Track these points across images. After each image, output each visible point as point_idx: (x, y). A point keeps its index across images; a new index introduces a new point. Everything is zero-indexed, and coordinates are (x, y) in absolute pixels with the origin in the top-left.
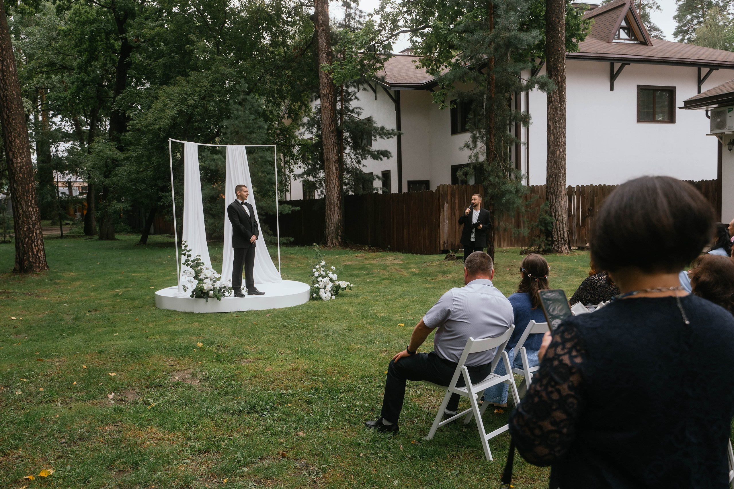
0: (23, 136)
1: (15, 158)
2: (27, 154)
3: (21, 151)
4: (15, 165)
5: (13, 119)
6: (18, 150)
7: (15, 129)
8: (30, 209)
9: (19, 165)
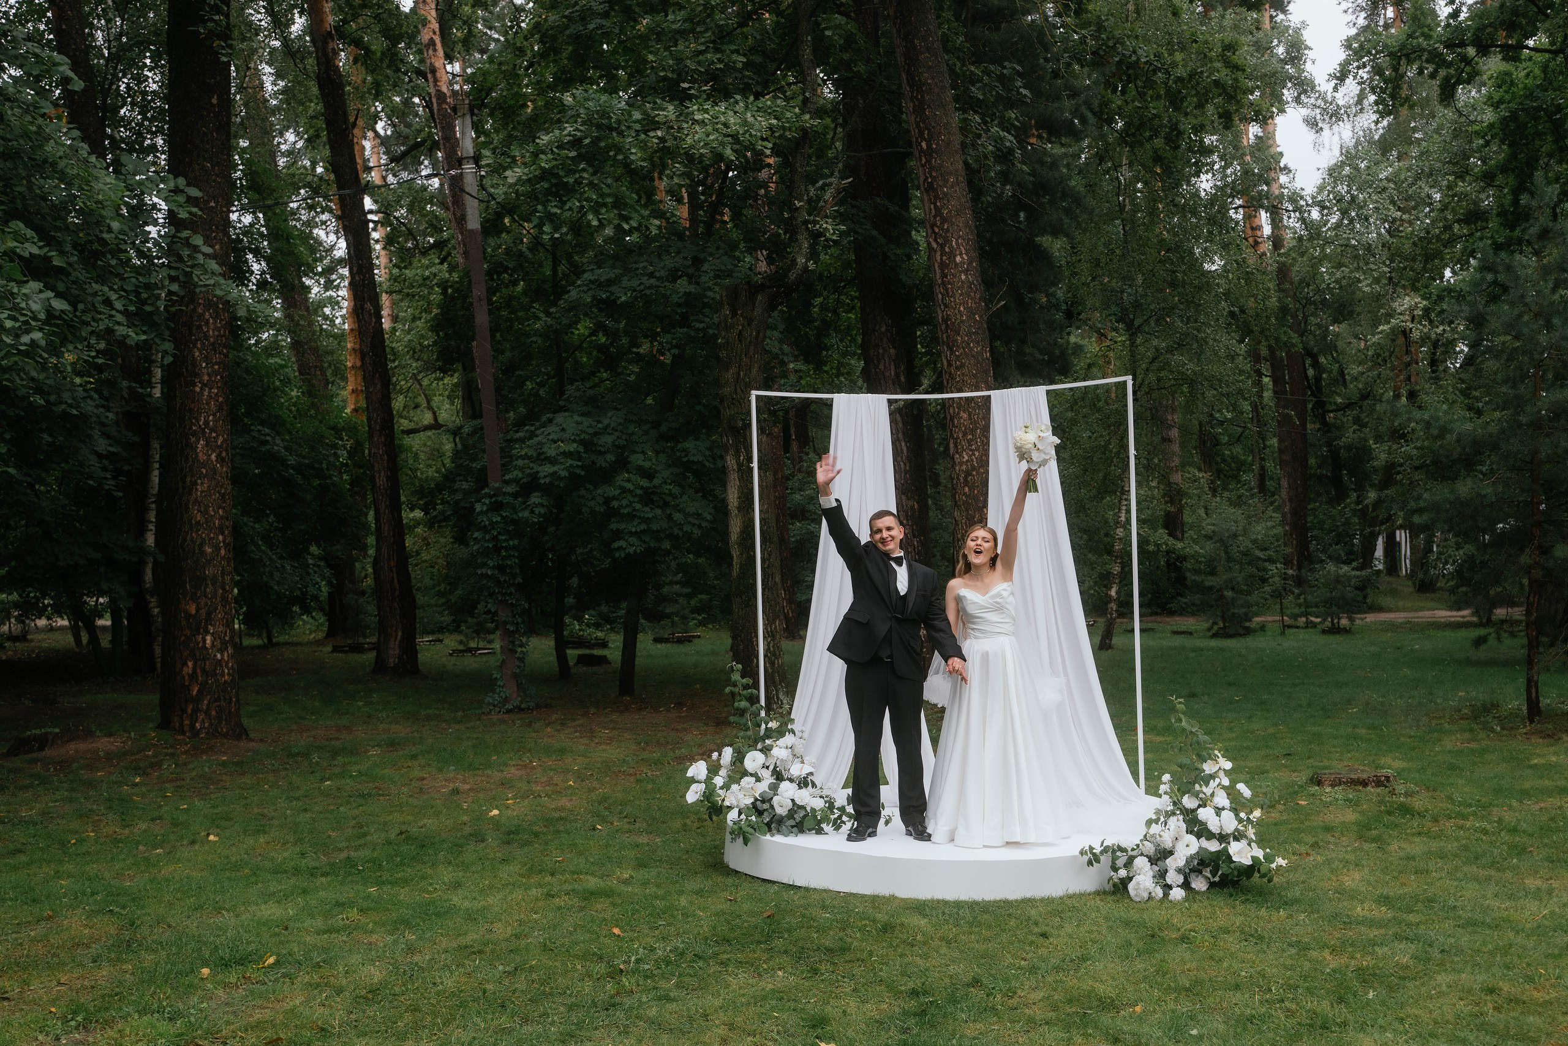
1: (957, 452)
3: (970, 437)
4: (957, 468)
5: (957, 368)
6: (965, 434)
9: (964, 467)
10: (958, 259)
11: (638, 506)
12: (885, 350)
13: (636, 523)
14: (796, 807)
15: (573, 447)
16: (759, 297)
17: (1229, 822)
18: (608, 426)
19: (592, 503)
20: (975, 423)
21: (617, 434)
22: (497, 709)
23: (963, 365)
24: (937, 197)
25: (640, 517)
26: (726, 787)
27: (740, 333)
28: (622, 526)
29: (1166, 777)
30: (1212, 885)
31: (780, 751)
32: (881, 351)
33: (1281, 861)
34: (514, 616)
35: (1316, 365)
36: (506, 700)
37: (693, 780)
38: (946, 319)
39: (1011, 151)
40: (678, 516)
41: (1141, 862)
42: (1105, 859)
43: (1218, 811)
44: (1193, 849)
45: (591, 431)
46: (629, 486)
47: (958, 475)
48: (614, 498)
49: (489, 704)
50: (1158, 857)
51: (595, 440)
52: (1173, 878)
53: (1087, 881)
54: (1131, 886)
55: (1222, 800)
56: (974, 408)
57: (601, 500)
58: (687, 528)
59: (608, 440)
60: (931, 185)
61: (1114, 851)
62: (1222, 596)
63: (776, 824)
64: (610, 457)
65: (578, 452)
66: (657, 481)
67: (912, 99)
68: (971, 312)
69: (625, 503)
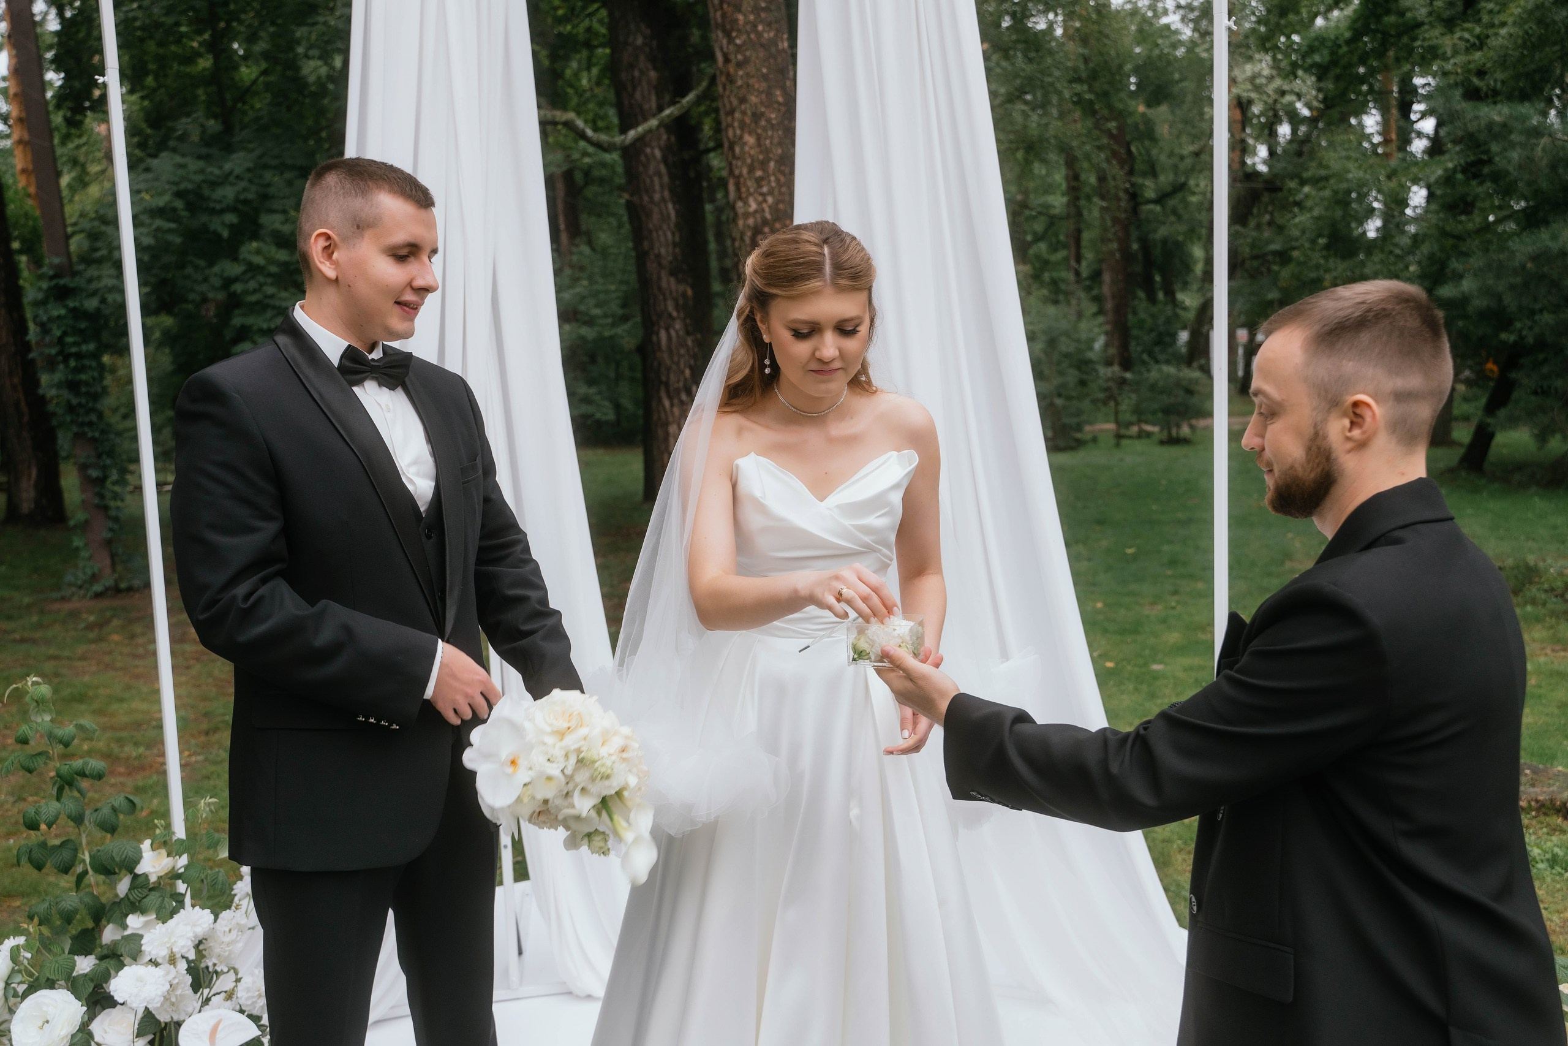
0: (769, 121)
1: (740, 198)
2: (778, 181)
3: (759, 173)
4: (741, 223)
5: (739, 65)
6: (751, 169)
7: (743, 100)
11: (270, 290)
12: (642, 72)
13: (269, 314)
18: (231, 173)
19: (204, 288)
20: (767, 151)
21: (243, 184)
22: (82, 592)
23: (746, 61)
25: (274, 307)
28: (250, 321)
32: (637, 74)
34: (99, 456)
36: (94, 578)
45: (198, 178)
46: (258, 260)
47: (742, 234)
48: (236, 279)
49: (70, 585)
51: (206, 192)
56: (765, 129)
57: (217, 282)
59: (228, 193)
64: (231, 218)
65: (174, 210)
69: (252, 285)
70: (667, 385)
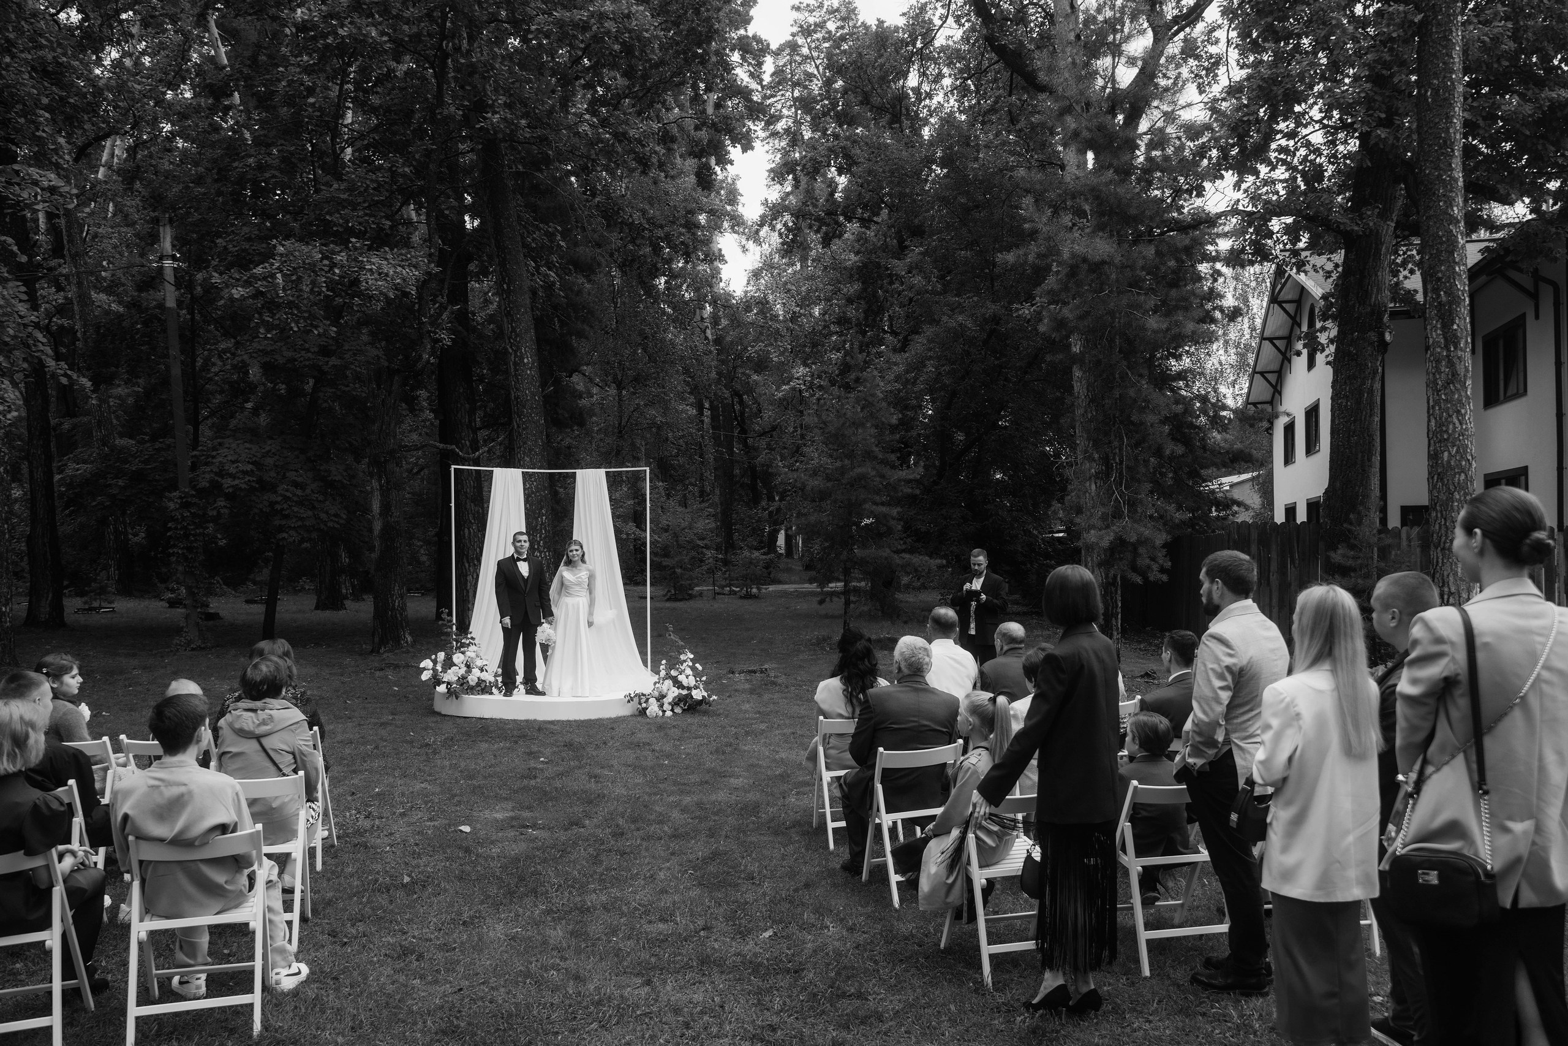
5: (524, 429)
7: (525, 443)
8: (537, 553)
10: (526, 360)
11: (296, 509)
13: (294, 521)
14: (480, 681)
15: (249, 467)
16: (396, 378)
17: (692, 681)
18: (269, 451)
19: (261, 506)
21: (276, 457)
22: (184, 648)
24: (513, 320)
25: (296, 517)
26: (444, 670)
27: (383, 401)
28: (283, 522)
29: (664, 662)
30: (684, 710)
31: (471, 652)
33: (715, 697)
34: (198, 583)
35: (741, 402)
36: (191, 642)
37: (424, 669)
38: (517, 398)
39: (554, 283)
40: (323, 516)
41: (652, 701)
42: (636, 700)
43: (687, 677)
44: (676, 694)
45: (258, 455)
46: (288, 494)
48: (277, 503)
49: (177, 645)
50: (661, 698)
51: (262, 461)
52: (667, 707)
53: (626, 711)
54: (648, 712)
55: (689, 671)
57: (267, 504)
58: (330, 524)
59: (269, 461)
60: (509, 312)
61: (639, 696)
62: (674, 572)
63: (471, 690)
64: (273, 474)
65: (252, 471)
66: (308, 491)
67: (498, 256)
68: (533, 395)
69: (285, 506)
70: (467, 556)
